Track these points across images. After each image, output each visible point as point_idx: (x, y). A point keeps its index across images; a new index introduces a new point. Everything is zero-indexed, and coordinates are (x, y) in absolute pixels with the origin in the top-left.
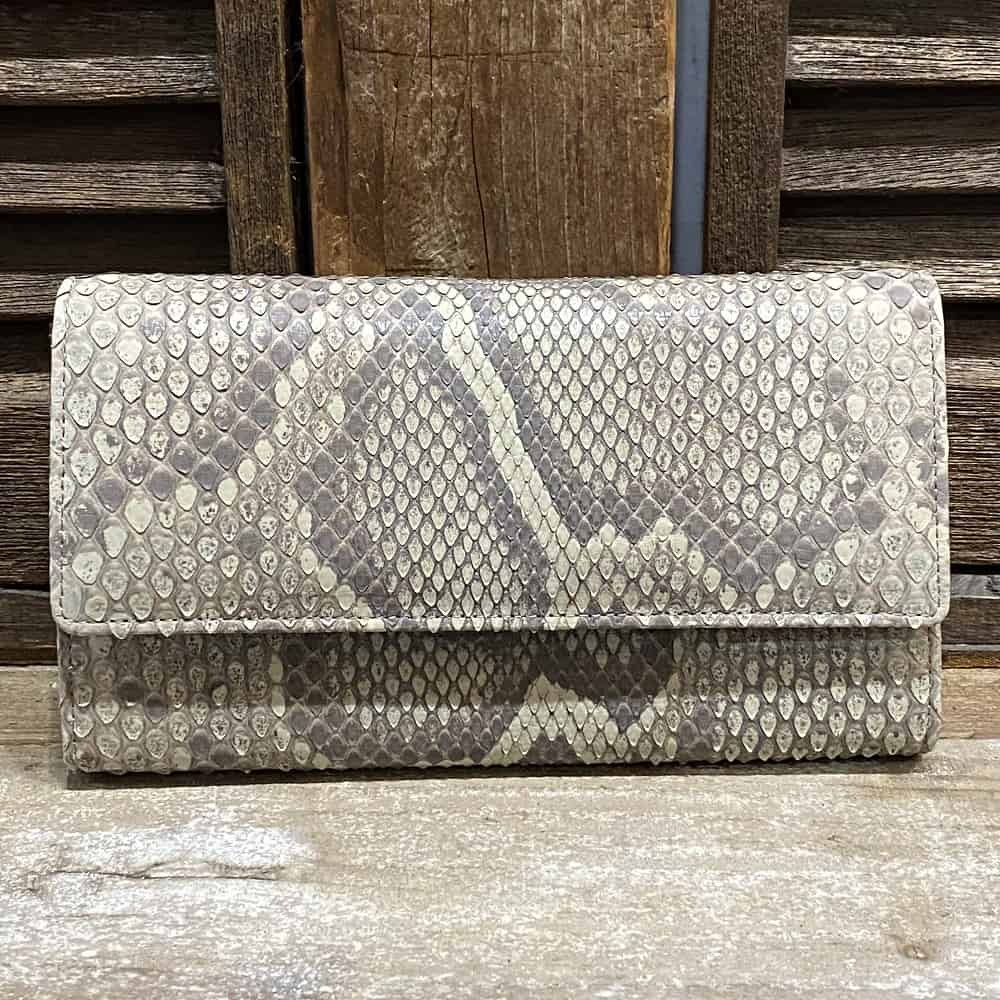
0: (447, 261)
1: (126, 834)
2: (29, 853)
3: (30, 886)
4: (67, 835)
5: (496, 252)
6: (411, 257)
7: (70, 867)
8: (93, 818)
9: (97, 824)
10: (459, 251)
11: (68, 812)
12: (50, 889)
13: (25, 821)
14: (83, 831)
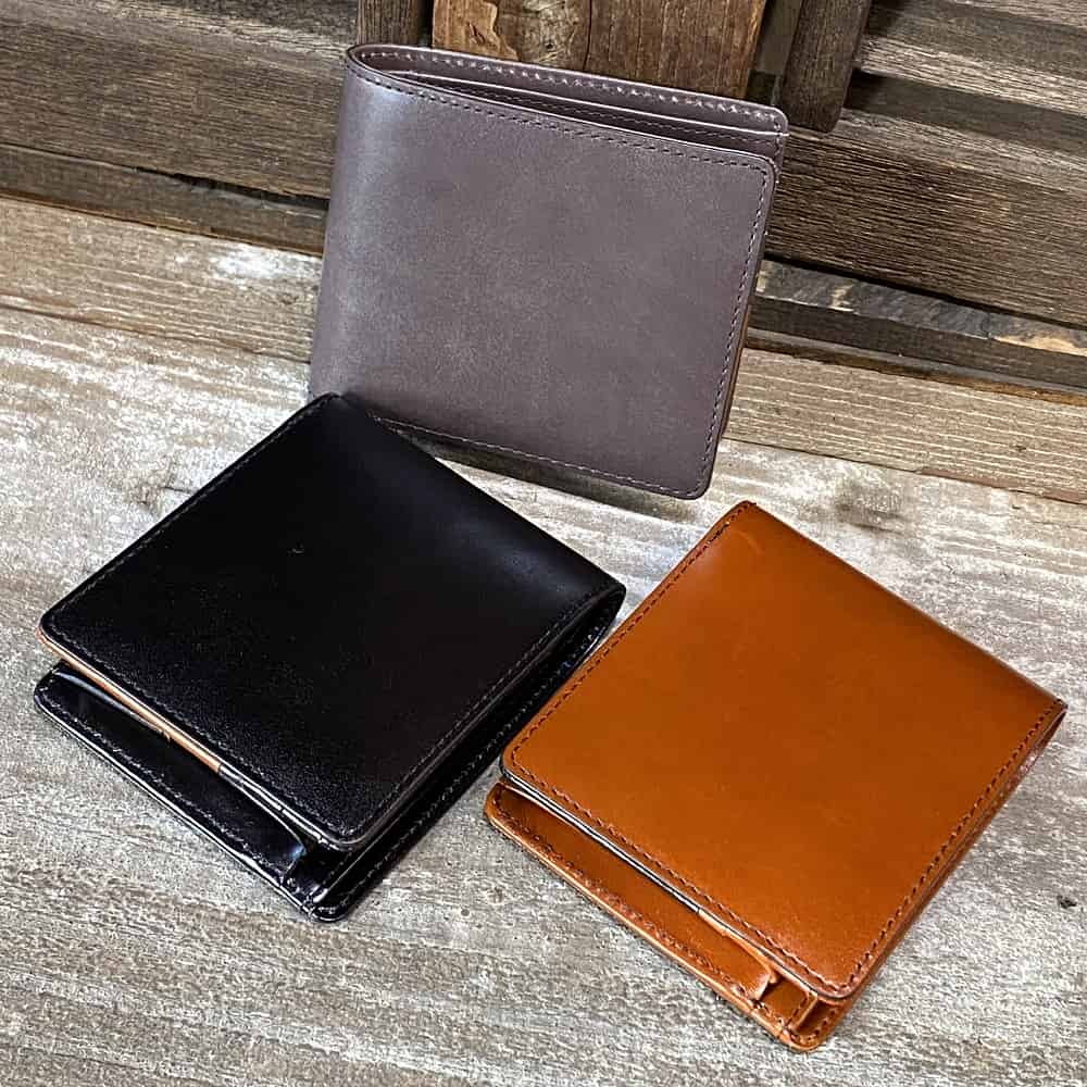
0: (554, 14)
1: (222, 456)
2: (146, 462)
3: (144, 499)
4: (176, 447)
5: (600, 15)
6: (522, 7)
7: (175, 485)
8: (196, 432)
9: (200, 439)
10: (566, 10)
11: (178, 421)
12: (158, 504)
13: (144, 424)
14: (189, 445)
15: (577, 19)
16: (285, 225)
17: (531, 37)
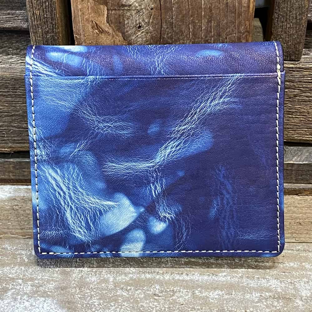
6: (120, 4)
15: (153, 6)
16: (11, 169)
17: (128, 23)
